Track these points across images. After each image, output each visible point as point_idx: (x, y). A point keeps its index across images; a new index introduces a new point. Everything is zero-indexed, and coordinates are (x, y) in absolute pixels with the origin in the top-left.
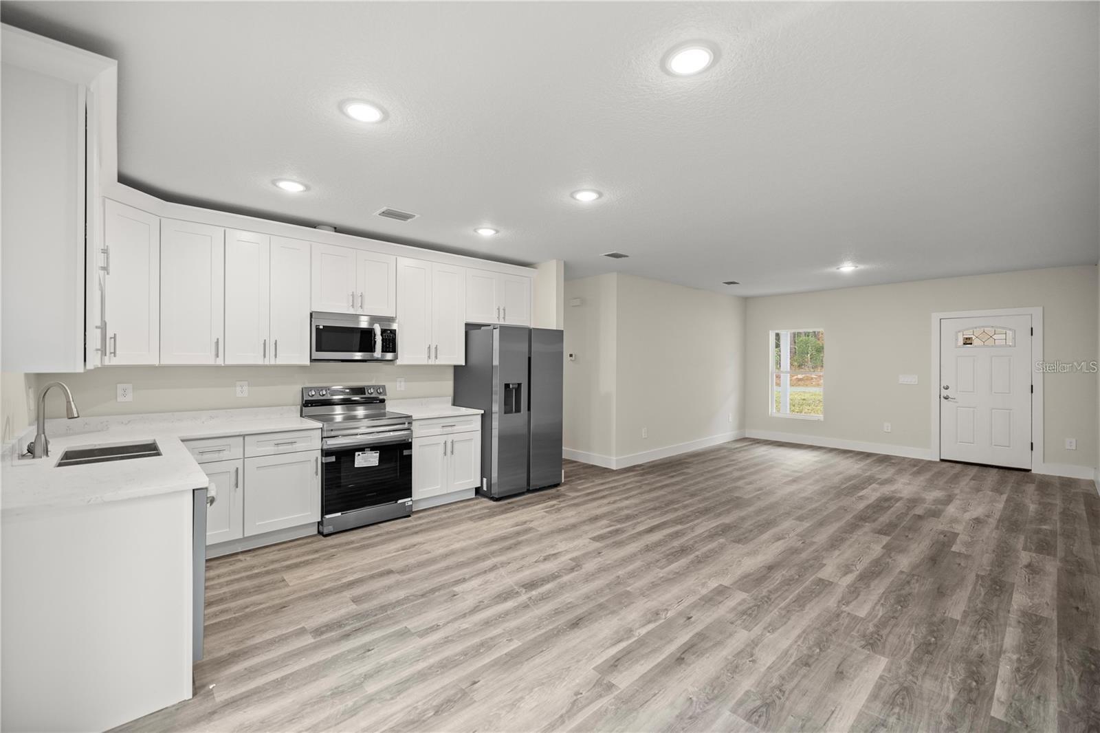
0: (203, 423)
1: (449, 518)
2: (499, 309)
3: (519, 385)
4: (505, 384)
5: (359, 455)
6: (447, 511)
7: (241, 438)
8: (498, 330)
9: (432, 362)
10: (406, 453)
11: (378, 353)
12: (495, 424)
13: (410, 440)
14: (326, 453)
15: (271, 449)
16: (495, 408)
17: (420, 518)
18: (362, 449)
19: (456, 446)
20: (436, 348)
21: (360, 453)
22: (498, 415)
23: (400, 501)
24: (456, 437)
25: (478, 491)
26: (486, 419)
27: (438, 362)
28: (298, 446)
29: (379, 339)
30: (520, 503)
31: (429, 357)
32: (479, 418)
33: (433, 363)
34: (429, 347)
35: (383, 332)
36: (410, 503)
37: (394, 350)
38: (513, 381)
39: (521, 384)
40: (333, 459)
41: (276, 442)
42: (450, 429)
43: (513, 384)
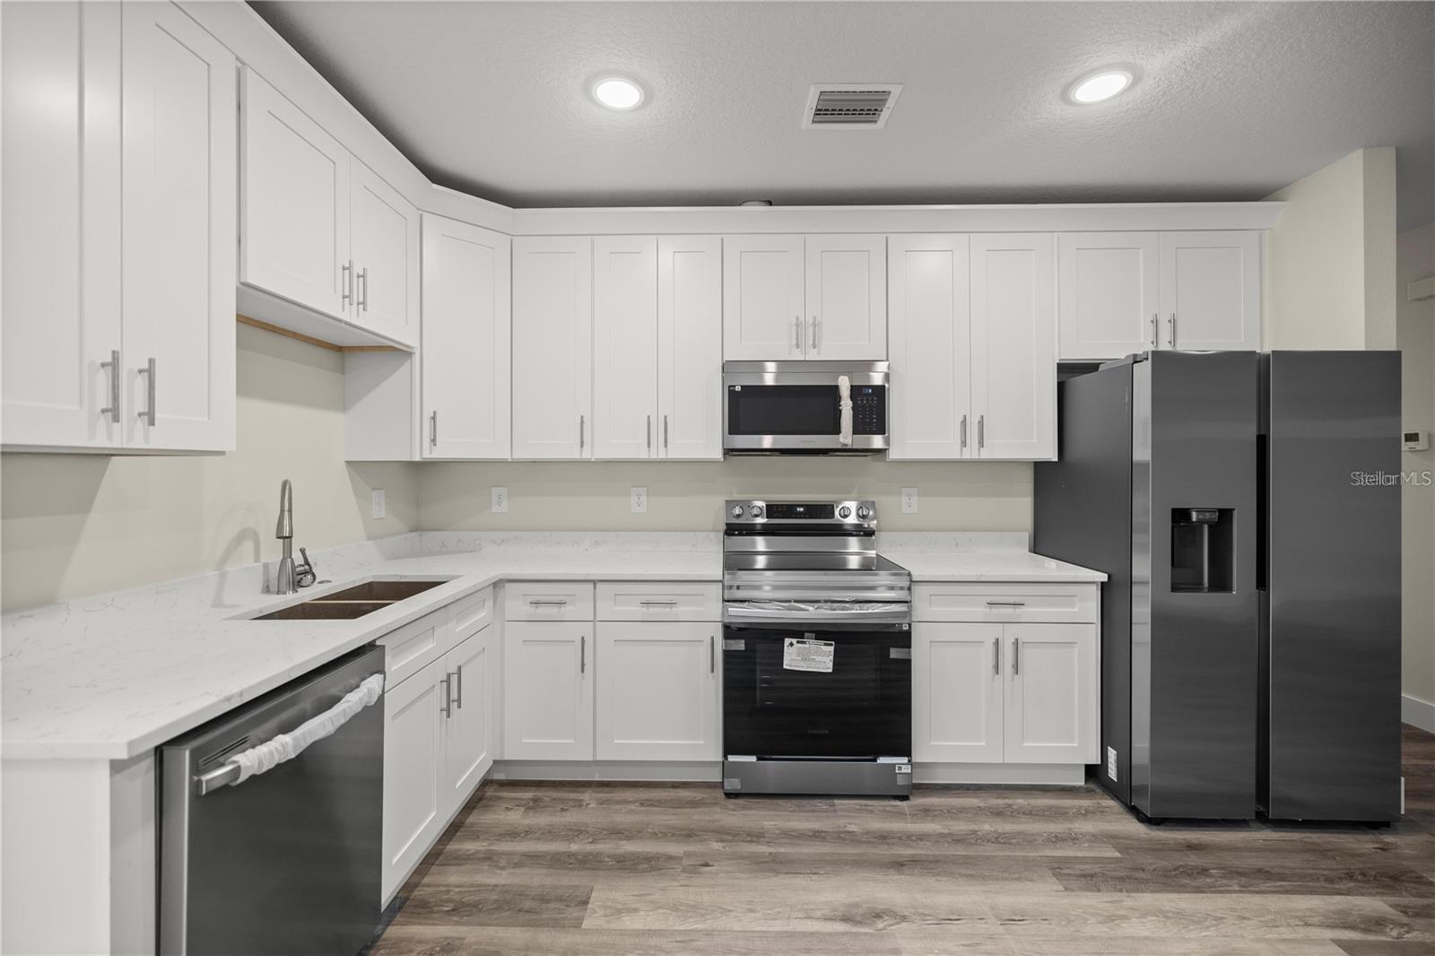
0: (587, 550)
1: (998, 839)
2: (1156, 322)
3: (1225, 515)
4: (1175, 511)
5: (791, 644)
6: (998, 813)
7: (591, 585)
8: (1147, 366)
9: (971, 453)
10: (894, 653)
11: (846, 437)
12: (1142, 612)
13: (905, 628)
14: (730, 631)
15: (636, 611)
16: (1142, 568)
17: (927, 812)
18: (799, 631)
19: (1027, 655)
20: (981, 423)
21: (794, 641)
22: (1148, 590)
23: (882, 760)
24: (1023, 633)
25: (1093, 772)
26: (1113, 597)
27: (986, 454)
28: (683, 611)
29: (846, 406)
30: (1230, 860)
31: (964, 443)
32: (1094, 594)
33: (975, 456)
34: (964, 422)
35: (856, 391)
36: (906, 769)
37: (881, 429)
38: (1202, 500)
39: (1231, 511)
40: (740, 645)
41: (645, 599)
42: (1009, 610)
43: (1199, 511)
